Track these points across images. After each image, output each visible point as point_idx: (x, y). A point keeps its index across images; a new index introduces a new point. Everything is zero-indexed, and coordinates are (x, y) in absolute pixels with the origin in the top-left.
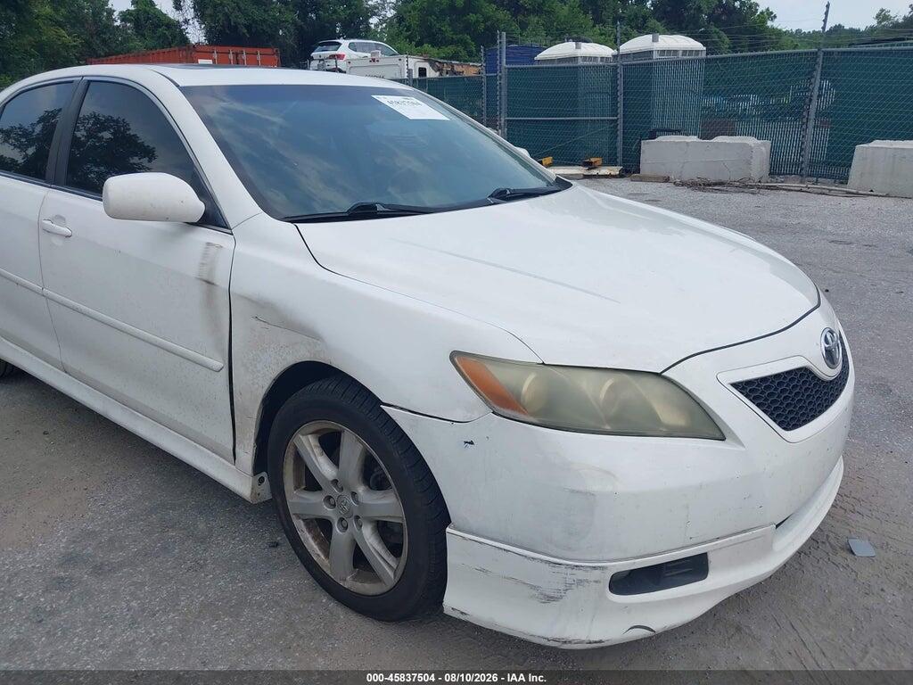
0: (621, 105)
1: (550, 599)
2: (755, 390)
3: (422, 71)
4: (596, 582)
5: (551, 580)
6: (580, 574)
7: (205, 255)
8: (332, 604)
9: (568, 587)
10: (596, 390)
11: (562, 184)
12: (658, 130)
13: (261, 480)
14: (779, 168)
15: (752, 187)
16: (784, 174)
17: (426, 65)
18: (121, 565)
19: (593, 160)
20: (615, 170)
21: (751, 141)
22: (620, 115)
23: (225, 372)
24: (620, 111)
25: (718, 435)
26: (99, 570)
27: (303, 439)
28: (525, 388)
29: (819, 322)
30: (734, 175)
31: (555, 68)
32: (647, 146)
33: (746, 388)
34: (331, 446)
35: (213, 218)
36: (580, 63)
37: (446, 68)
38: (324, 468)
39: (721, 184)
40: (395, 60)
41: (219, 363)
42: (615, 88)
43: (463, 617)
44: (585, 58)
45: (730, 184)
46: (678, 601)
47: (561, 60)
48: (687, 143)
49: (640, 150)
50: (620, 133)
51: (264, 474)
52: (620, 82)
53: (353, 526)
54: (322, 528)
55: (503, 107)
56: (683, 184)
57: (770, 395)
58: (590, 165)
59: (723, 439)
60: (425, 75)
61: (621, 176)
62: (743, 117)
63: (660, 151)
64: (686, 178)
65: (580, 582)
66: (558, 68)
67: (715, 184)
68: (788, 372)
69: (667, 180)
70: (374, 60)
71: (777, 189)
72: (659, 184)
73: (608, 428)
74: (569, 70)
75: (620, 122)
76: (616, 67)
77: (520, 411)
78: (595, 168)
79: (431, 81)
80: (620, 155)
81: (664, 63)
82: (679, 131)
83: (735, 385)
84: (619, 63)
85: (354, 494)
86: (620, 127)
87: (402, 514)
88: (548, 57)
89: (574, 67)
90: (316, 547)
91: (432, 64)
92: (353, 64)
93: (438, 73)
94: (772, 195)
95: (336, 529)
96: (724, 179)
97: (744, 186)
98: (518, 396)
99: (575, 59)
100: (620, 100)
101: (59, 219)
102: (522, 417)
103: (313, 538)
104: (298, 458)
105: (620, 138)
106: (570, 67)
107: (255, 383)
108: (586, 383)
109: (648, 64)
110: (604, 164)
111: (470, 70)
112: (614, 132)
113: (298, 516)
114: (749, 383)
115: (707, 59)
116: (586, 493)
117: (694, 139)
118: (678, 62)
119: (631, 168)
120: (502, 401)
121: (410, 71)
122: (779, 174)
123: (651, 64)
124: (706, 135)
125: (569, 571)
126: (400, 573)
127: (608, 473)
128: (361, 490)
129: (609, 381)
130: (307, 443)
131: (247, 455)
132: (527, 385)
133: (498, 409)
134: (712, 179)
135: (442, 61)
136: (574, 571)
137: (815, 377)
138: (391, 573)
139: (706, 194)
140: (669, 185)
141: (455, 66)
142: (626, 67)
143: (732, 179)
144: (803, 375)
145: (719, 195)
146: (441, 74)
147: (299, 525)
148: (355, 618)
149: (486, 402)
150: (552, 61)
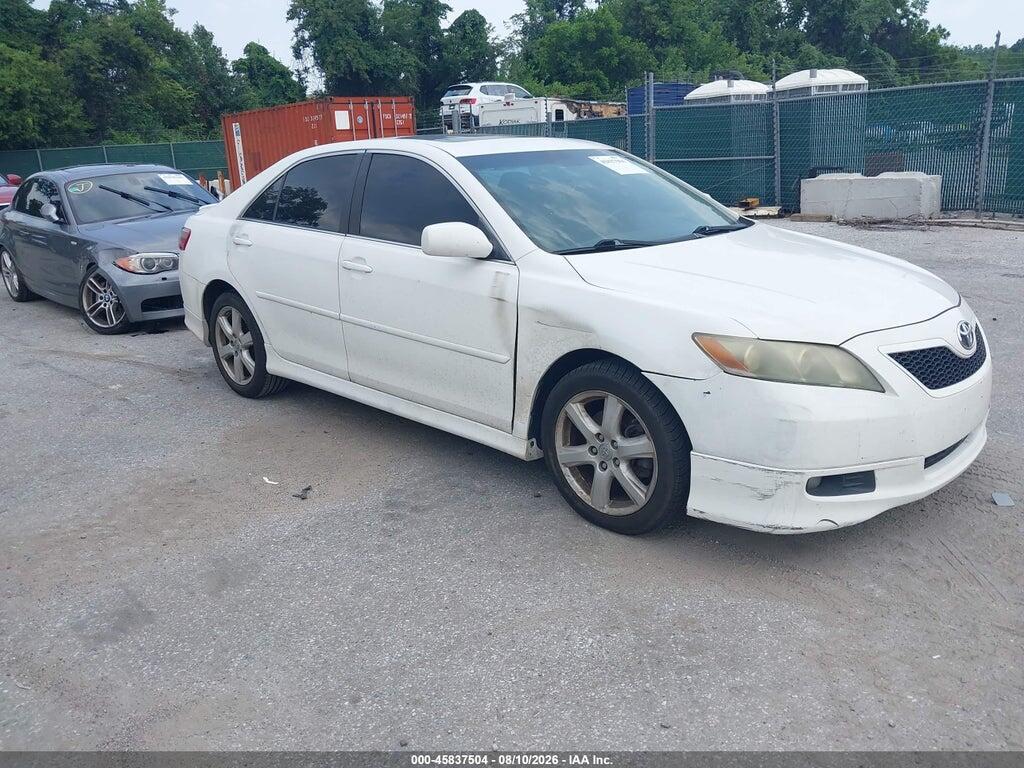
0: (777, 143)
1: (765, 496)
2: (905, 359)
3: (559, 114)
4: (797, 483)
5: (765, 482)
6: (786, 478)
7: (496, 280)
8: (593, 528)
9: (778, 487)
10: (795, 357)
11: (746, 223)
12: (820, 169)
13: (532, 444)
14: (950, 204)
15: (923, 224)
16: (957, 209)
17: (563, 107)
18: (430, 507)
19: (749, 200)
20: (774, 210)
21: (920, 176)
22: (777, 155)
23: (511, 362)
24: (777, 149)
25: (880, 389)
26: (415, 509)
27: (573, 406)
28: (746, 355)
29: (957, 316)
30: (904, 213)
31: (706, 107)
32: (807, 186)
33: (900, 358)
34: (595, 410)
35: (498, 254)
36: (733, 101)
37: (584, 109)
38: (589, 426)
39: (888, 221)
40: (530, 103)
41: (507, 356)
42: (770, 128)
43: (701, 516)
44: (737, 97)
45: (897, 222)
46: (854, 504)
47: (712, 99)
48: (850, 181)
49: (800, 189)
50: (778, 172)
51: (534, 440)
52: (777, 120)
53: (611, 466)
54: (586, 472)
55: (651, 148)
56: (847, 223)
57: (917, 363)
58: (747, 206)
59: (884, 392)
60: (563, 118)
61: (779, 216)
62: (914, 147)
63: (821, 190)
64: (849, 218)
65: (786, 483)
66: (709, 107)
67: (882, 222)
68: (931, 349)
69: (829, 219)
70: (508, 104)
71: (949, 225)
72: (821, 224)
73: (804, 380)
74: (721, 109)
75: (778, 161)
76: (771, 105)
77: (743, 369)
78: (751, 209)
79: (570, 123)
80: (778, 193)
81: (824, 99)
82: (841, 169)
83: (891, 355)
84: (776, 100)
85: (613, 442)
86: (778, 166)
87: (652, 449)
88: (699, 97)
89: (727, 107)
90: (578, 486)
91: (570, 107)
92: (485, 108)
93: (575, 115)
94: (944, 231)
95: (598, 470)
96: (891, 216)
97: (914, 223)
98: (742, 361)
99: (727, 97)
100: (777, 137)
101: (358, 259)
102: (745, 373)
103: (577, 481)
104: (568, 421)
105: (778, 178)
106: (723, 107)
107: (533, 371)
108: (788, 352)
109: (806, 101)
110: (761, 205)
111: (609, 111)
112: (771, 170)
113: (565, 465)
114: (901, 354)
115: (869, 94)
116: (790, 421)
117: (858, 176)
118: (837, 98)
119: (790, 208)
120: (730, 364)
121: (548, 115)
122: (951, 210)
123: (810, 100)
124: (872, 171)
125: (779, 475)
126: (650, 495)
127: (804, 408)
128: (619, 439)
129: (805, 349)
130: (576, 410)
131: (523, 424)
132: (748, 353)
133: (728, 369)
134: (879, 217)
135: (579, 101)
136: (782, 476)
137: (953, 354)
138: (643, 496)
139: (873, 232)
140: (832, 223)
141: (594, 107)
142: (783, 105)
143: (900, 216)
144: (943, 353)
145: (886, 233)
146: (579, 116)
147: (566, 471)
148: (612, 536)
149: (718, 365)
150: (702, 100)
